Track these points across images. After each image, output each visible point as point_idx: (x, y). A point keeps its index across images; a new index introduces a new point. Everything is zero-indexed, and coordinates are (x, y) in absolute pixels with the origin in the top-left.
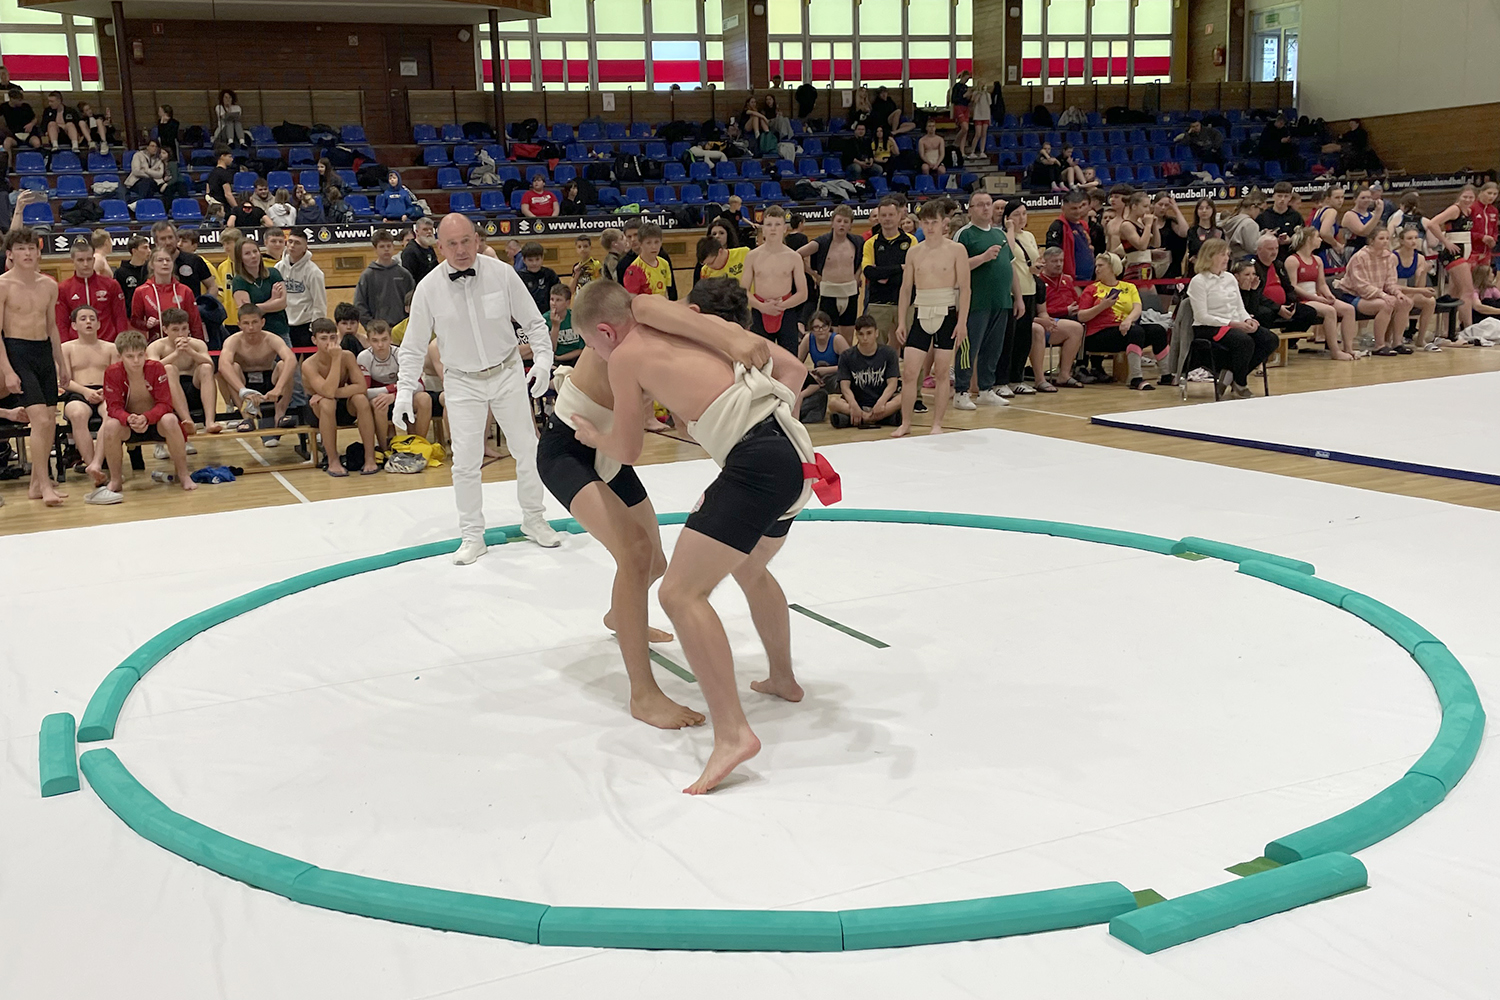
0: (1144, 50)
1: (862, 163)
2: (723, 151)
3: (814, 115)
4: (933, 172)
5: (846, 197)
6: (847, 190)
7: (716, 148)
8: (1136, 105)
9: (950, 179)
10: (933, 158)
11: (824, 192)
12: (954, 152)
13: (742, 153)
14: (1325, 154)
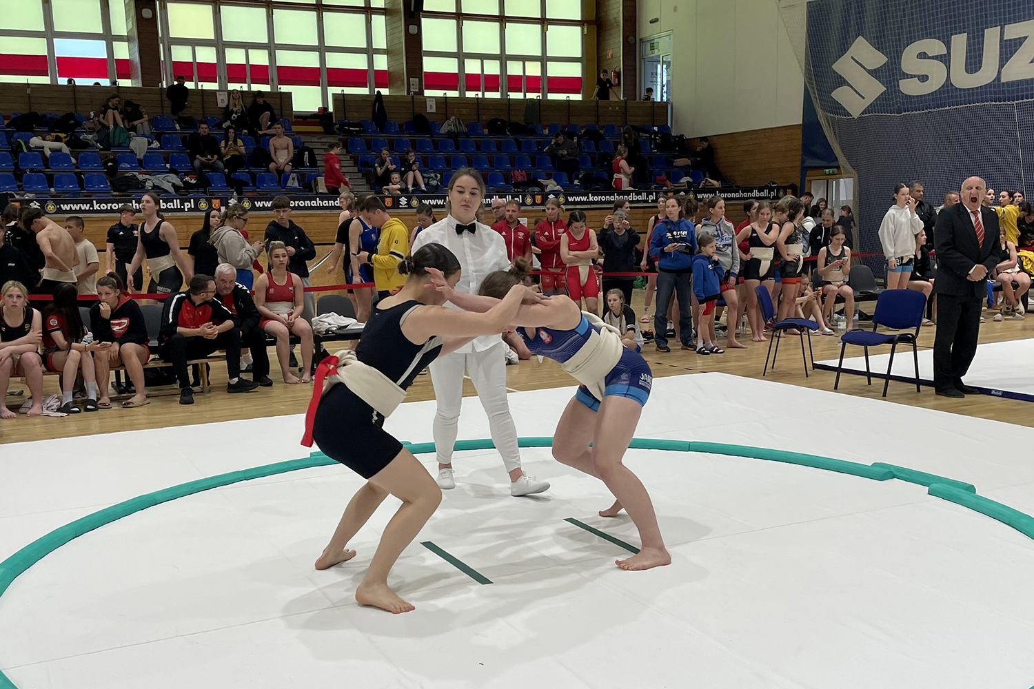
0: (555, 70)
1: (203, 159)
2: (66, 143)
3: (185, 113)
4: (280, 171)
5: (172, 190)
6: (173, 185)
7: (58, 139)
8: (519, 119)
9: (291, 178)
10: (283, 157)
11: (149, 185)
12: (307, 153)
13: (86, 145)
14: (676, 167)
